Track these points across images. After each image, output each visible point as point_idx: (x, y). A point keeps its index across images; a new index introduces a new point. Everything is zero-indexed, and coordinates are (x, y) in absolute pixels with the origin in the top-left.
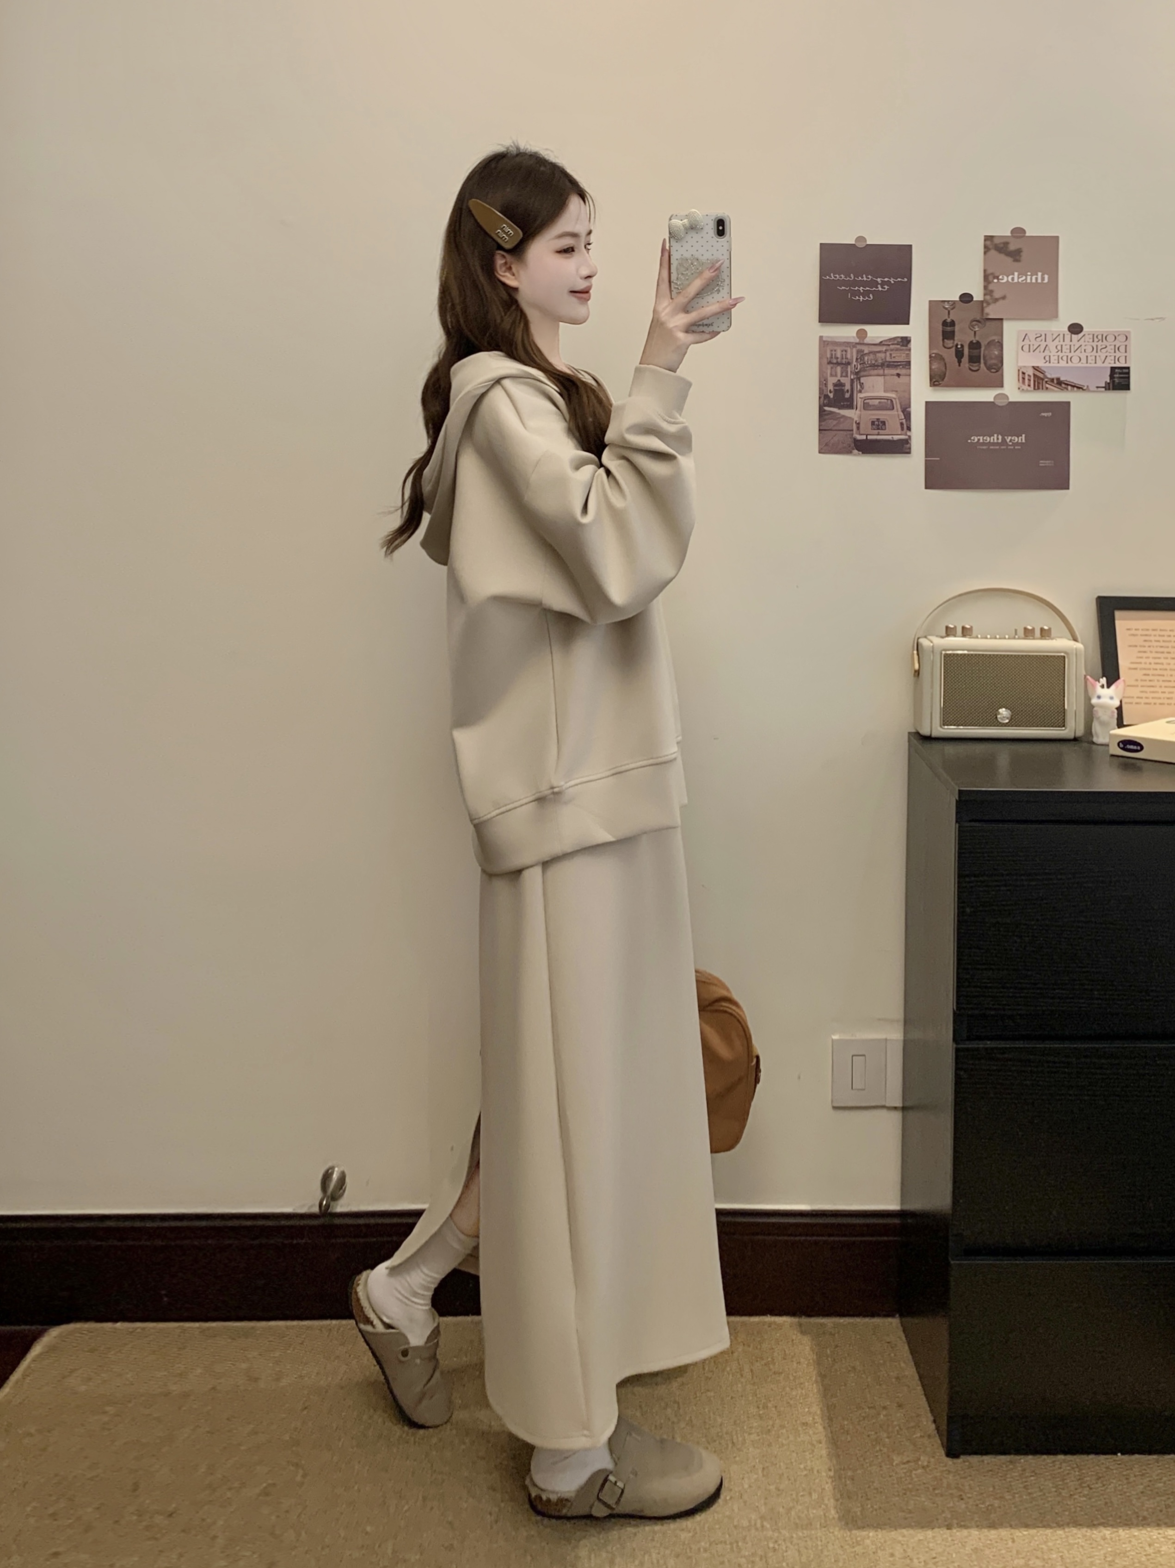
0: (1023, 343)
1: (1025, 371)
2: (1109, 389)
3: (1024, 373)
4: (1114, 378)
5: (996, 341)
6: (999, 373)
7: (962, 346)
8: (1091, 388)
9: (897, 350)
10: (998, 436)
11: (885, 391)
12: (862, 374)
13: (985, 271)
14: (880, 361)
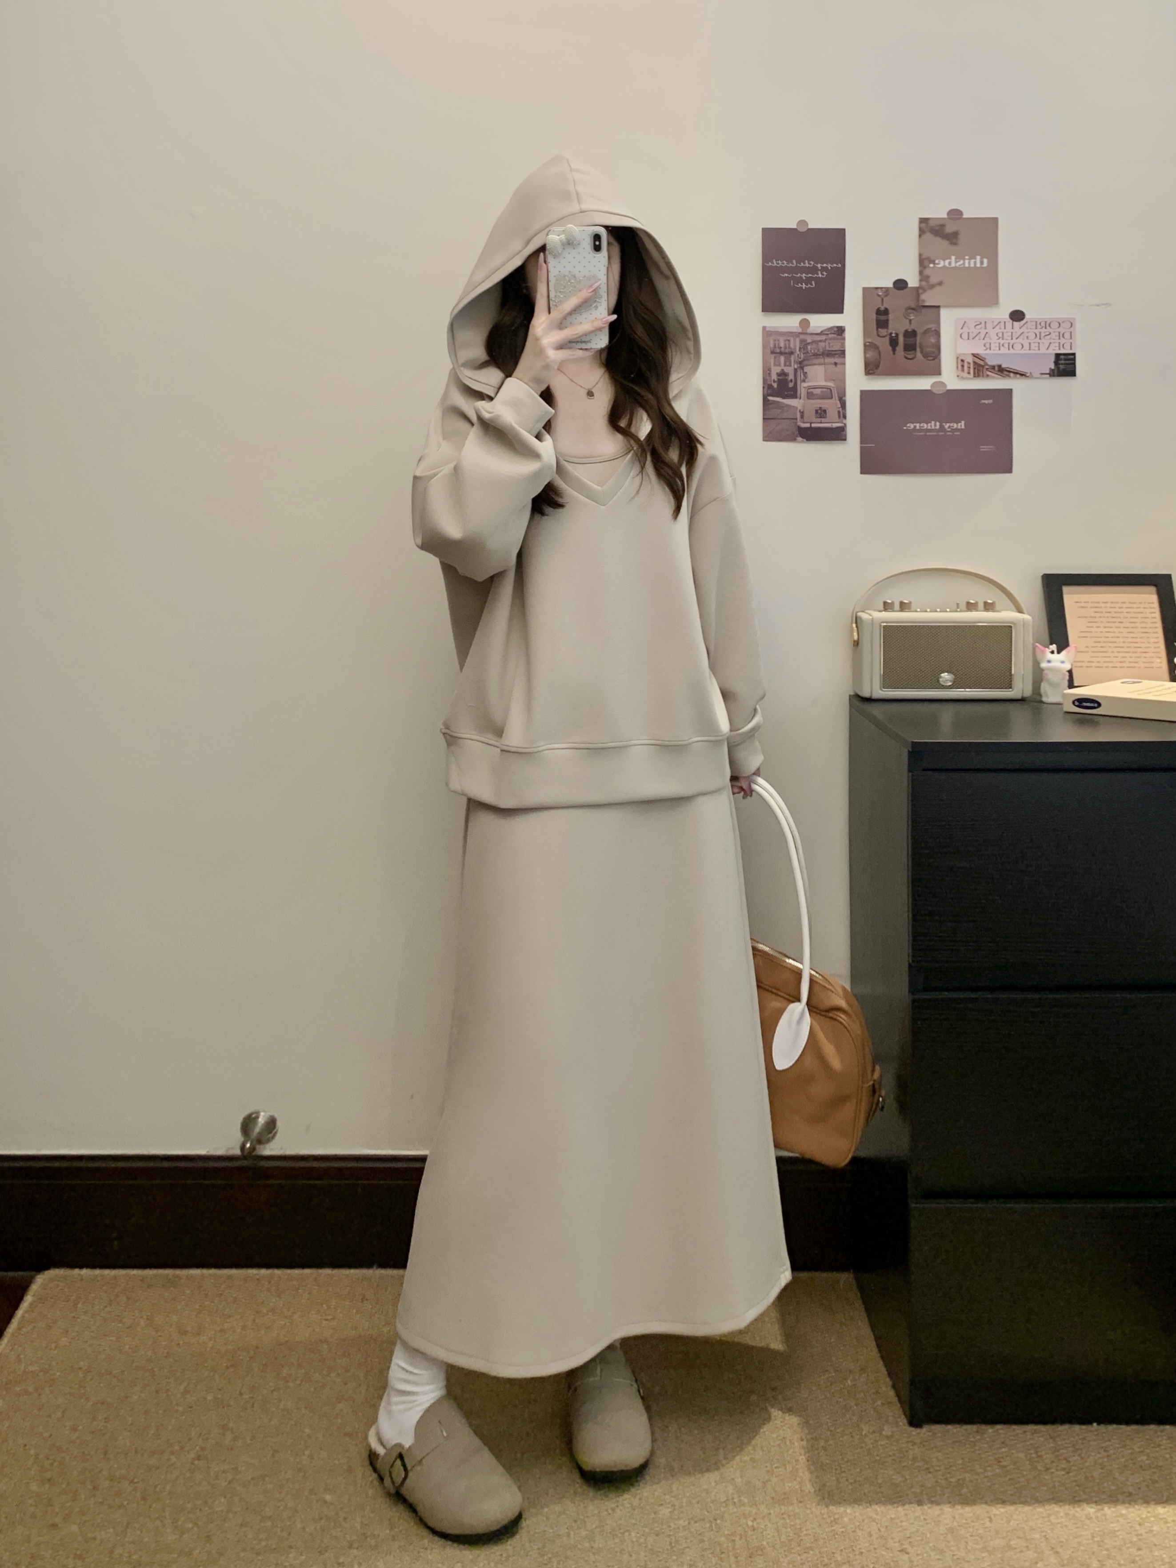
0: (961, 331)
1: (964, 359)
2: (1054, 376)
3: (962, 361)
4: (1059, 364)
5: (933, 329)
6: (936, 360)
7: (897, 335)
8: (1034, 375)
9: (834, 339)
10: (935, 423)
11: (826, 380)
12: (805, 363)
13: (920, 255)
14: (821, 350)
